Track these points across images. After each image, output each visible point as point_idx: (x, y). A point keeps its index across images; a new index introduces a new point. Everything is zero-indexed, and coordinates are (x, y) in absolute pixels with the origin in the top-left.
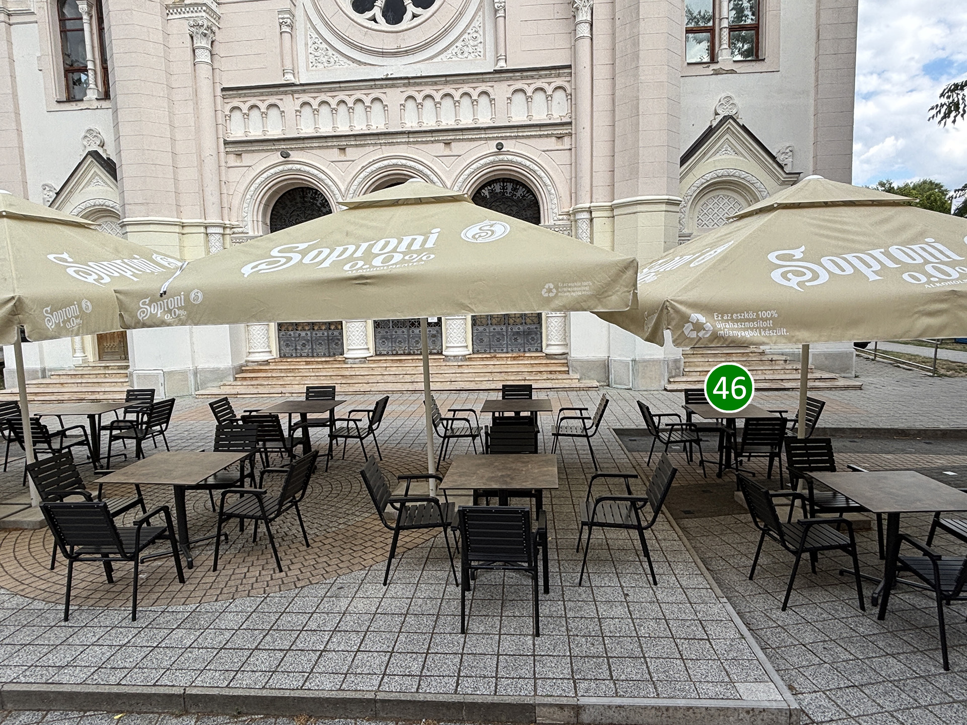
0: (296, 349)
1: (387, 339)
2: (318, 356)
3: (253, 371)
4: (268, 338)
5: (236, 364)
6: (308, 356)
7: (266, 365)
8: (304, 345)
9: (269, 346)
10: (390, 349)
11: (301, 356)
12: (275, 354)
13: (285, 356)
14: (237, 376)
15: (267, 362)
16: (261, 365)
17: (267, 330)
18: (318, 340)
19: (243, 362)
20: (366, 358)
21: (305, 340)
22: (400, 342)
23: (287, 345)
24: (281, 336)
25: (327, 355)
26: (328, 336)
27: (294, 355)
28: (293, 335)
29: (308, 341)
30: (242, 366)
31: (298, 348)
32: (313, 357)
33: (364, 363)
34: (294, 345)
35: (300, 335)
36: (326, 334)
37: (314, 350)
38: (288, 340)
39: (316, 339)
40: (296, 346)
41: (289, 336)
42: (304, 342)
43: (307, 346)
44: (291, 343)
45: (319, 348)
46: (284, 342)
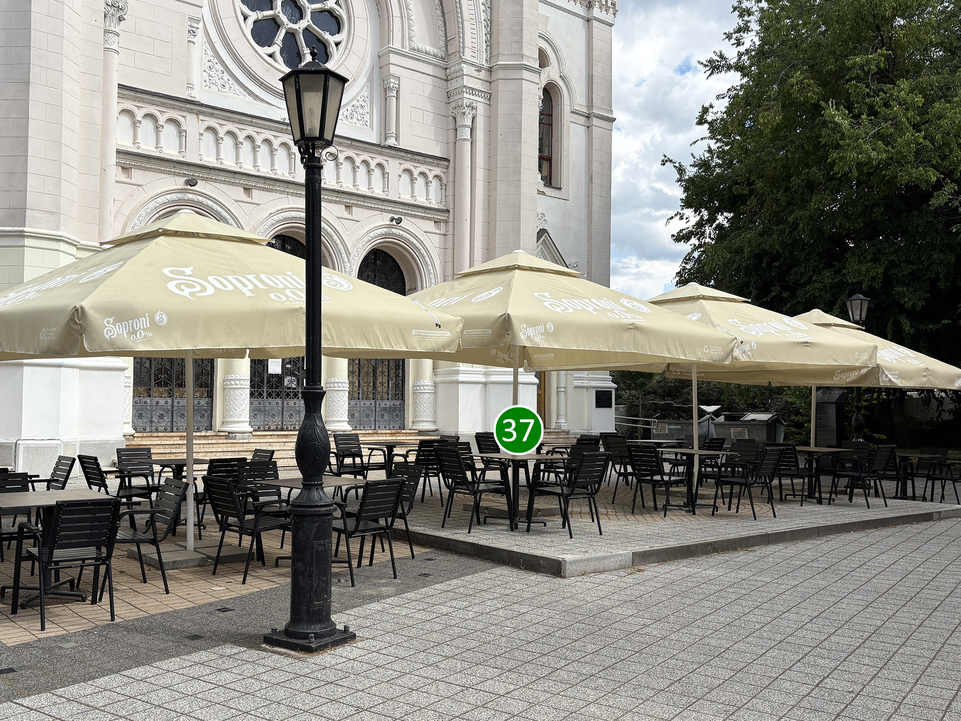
0: (151, 422)
1: (259, 411)
4: (130, 405)
6: (167, 431)
8: (161, 417)
9: (129, 416)
10: (262, 423)
11: (157, 430)
17: (130, 395)
18: (181, 410)
21: (164, 410)
22: (273, 416)
26: (193, 406)
27: (148, 429)
28: (148, 404)
29: (167, 411)
31: (154, 419)
32: (171, 431)
34: (149, 416)
35: (157, 403)
37: (174, 423)
38: (141, 411)
39: (178, 409)
40: (152, 417)
41: (144, 404)
42: (161, 412)
43: (165, 418)
44: (146, 414)
45: (180, 421)
46: (137, 411)
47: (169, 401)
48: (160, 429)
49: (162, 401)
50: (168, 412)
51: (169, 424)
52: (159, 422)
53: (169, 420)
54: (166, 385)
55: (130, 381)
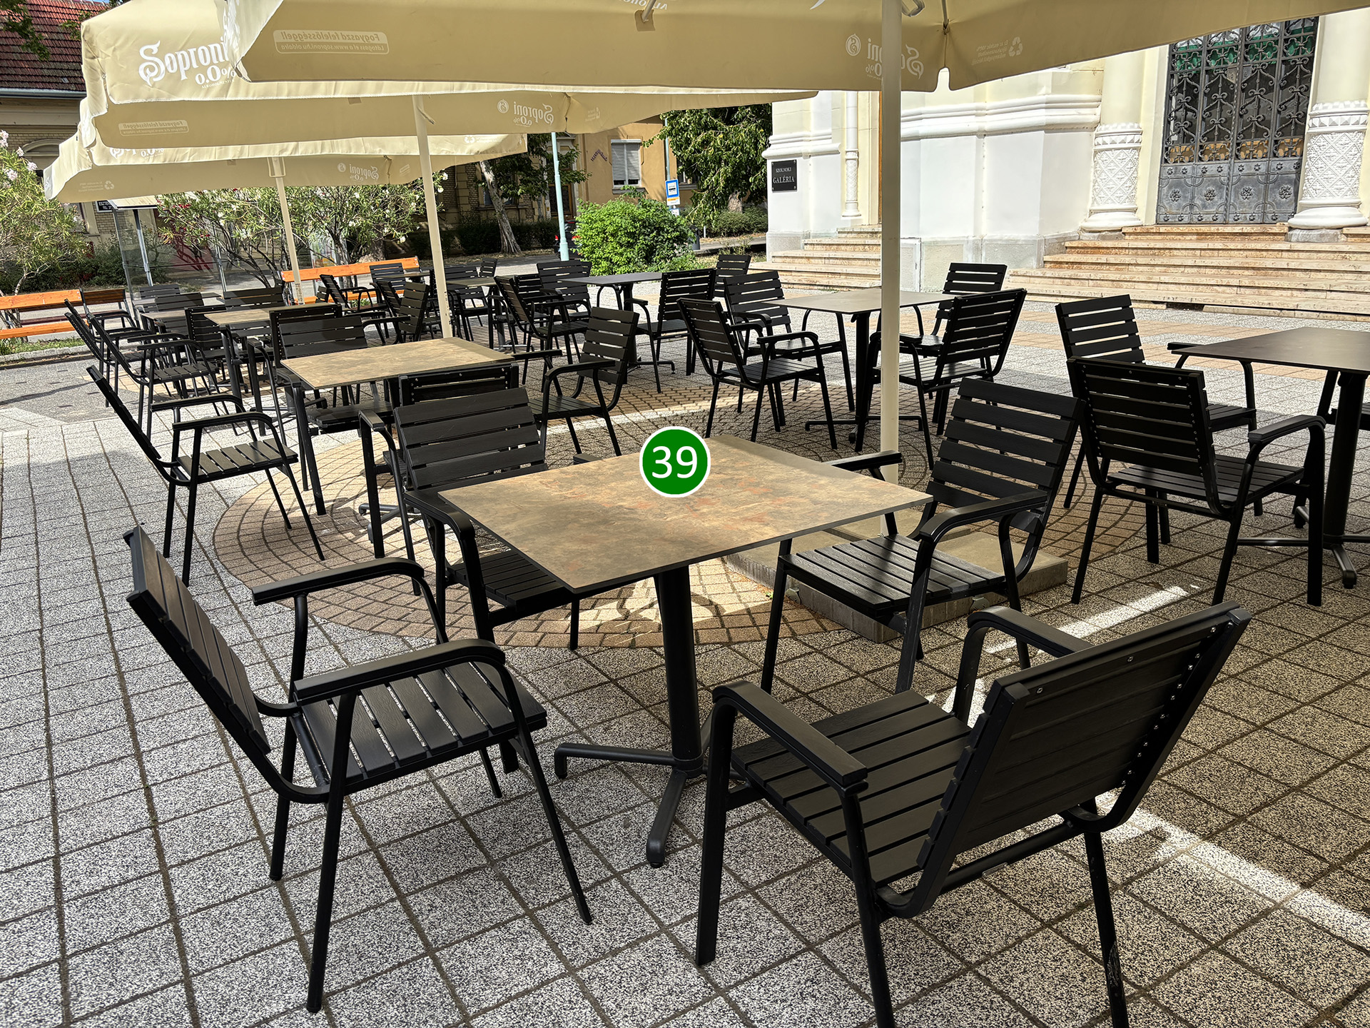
0: (1192, 206)
2: (1236, 222)
3: (1085, 249)
4: (1133, 179)
5: (1051, 233)
6: (1214, 222)
7: (1117, 238)
8: (1210, 195)
9: (1132, 198)
11: (1200, 222)
12: (1145, 216)
13: (1166, 222)
14: (1047, 258)
15: (1119, 232)
16: (1104, 238)
17: (1135, 162)
18: (1245, 182)
19: (1071, 230)
20: (1340, 228)
21: (1214, 183)
23: (1175, 196)
24: (1165, 175)
25: (1258, 220)
26: (1268, 174)
27: (1186, 219)
28: (1189, 173)
29: (1220, 186)
30: (1065, 239)
31: (1198, 202)
32: (1225, 223)
33: (1334, 239)
34: (1189, 195)
35: (1204, 172)
36: (1263, 168)
37: (1232, 209)
38: (1178, 185)
39: (1239, 180)
40: (1193, 198)
41: (1181, 175)
42: (1211, 188)
43: (1215, 199)
44: (1183, 192)
45: (1241, 203)
46: (1170, 188)
47: (1225, 168)
48: (1205, 218)
49: (1212, 168)
50: (1221, 188)
51: (1221, 209)
52: (1204, 206)
53: (1223, 201)
55: (1137, 138)
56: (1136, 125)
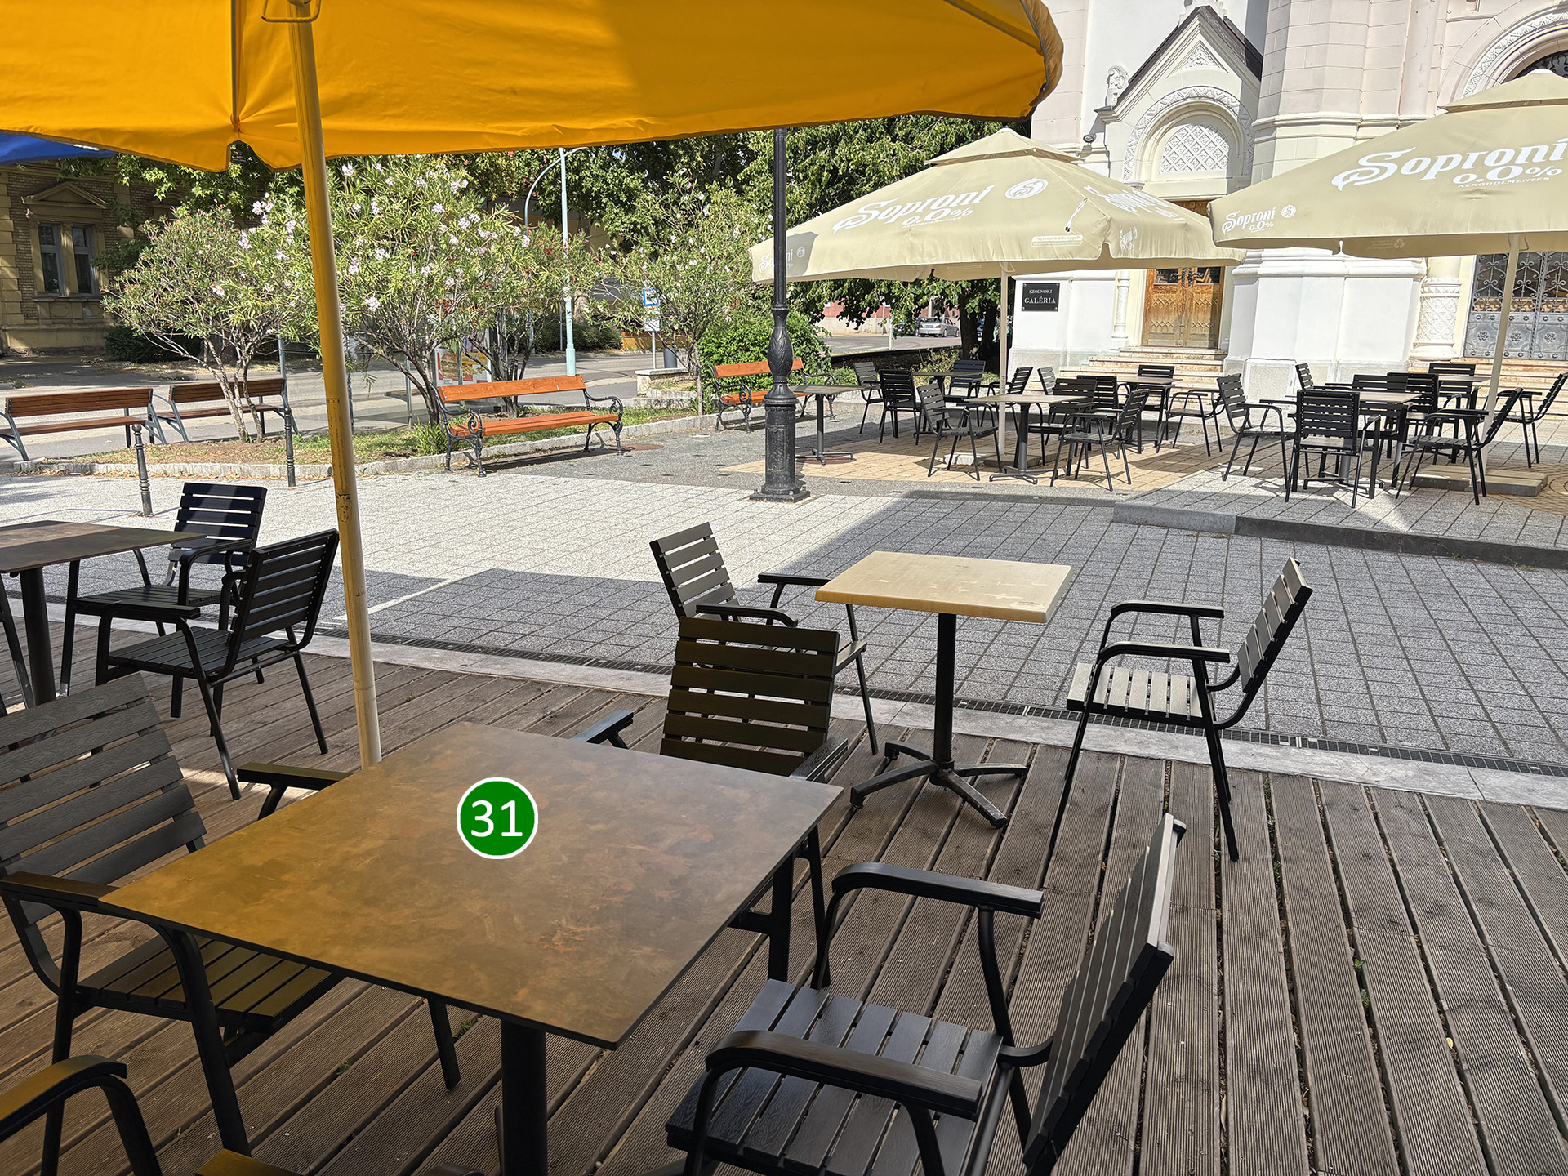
2: (1540, 358)
9: (1453, 336)
12: (1458, 350)
13: (1473, 356)
17: (1455, 308)
18: (1549, 329)
21: (1520, 329)
23: (1483, 336)
24: (1472, 320)
34: (1496, 336)
37: (1536, 348)
38: (1485, 329)
39: (1544, 327)
41: (1489, 321)
42: (1516, 332)
43: (1521, 340)
44: (1491, 334)
45: (1545, 345)
46: (1478, 330)
47: (1531, 317)
48: (1511, 354)
49: (1519, 317)
50: (1526, 332)
51: (1527, 348)
52: (1510, 345)
53: (1528, 342)
54: (1528, 293)
55: (1457, 289)
56: (1456, 279)
